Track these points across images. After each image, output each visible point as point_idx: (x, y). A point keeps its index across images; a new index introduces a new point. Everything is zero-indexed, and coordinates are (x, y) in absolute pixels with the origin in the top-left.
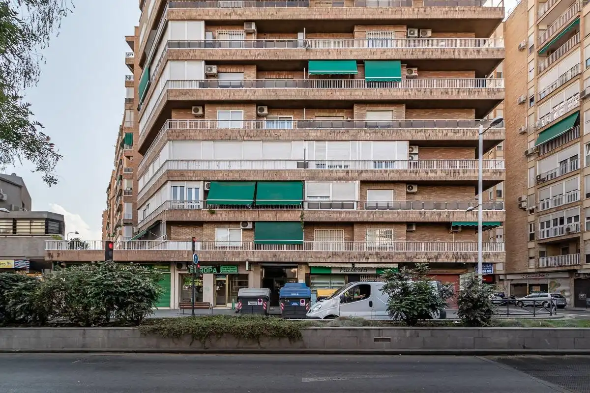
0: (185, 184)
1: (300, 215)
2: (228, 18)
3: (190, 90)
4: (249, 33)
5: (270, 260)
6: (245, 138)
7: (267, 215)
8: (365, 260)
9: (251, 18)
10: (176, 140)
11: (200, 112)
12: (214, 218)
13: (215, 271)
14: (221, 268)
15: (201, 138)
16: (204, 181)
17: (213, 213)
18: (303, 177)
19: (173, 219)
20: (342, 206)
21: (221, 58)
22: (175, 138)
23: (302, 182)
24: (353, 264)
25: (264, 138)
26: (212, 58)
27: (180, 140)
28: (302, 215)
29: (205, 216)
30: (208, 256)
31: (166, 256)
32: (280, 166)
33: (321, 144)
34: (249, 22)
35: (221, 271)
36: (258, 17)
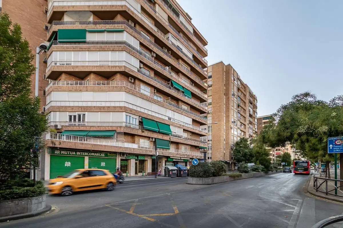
0: (132, 115)
1: (169, 138)
2: (148, 46)
3: (135, 71)
4: (153, 56)
5: (161, 155)
6: (154, 102)
7: (160, 136)
8: (184, 157)
9: (155, 52)
10: (128, 93)
11: (133, 81)
12: (143, 134)
13: (136, 158)
14: (139, 157)
15: (138, 96)
16: (139, 116)
17: (143, 132)
18: (170, 124)
19: (127, 132)
20: (179, 137)
21: (146, 63)
22: (128, 92)
23: (169, 125)
24: (181, 158)
25: (159, 104)
26: (142, 61)
27: (130, 93)
28: (170, 138)
29: (140, 132)
30: (141, 151)
31: (124, 150)
32: (163, 117)
33: (174, 112)
34: (154, 52)
35: (139, 158)
36: (157, 53)
